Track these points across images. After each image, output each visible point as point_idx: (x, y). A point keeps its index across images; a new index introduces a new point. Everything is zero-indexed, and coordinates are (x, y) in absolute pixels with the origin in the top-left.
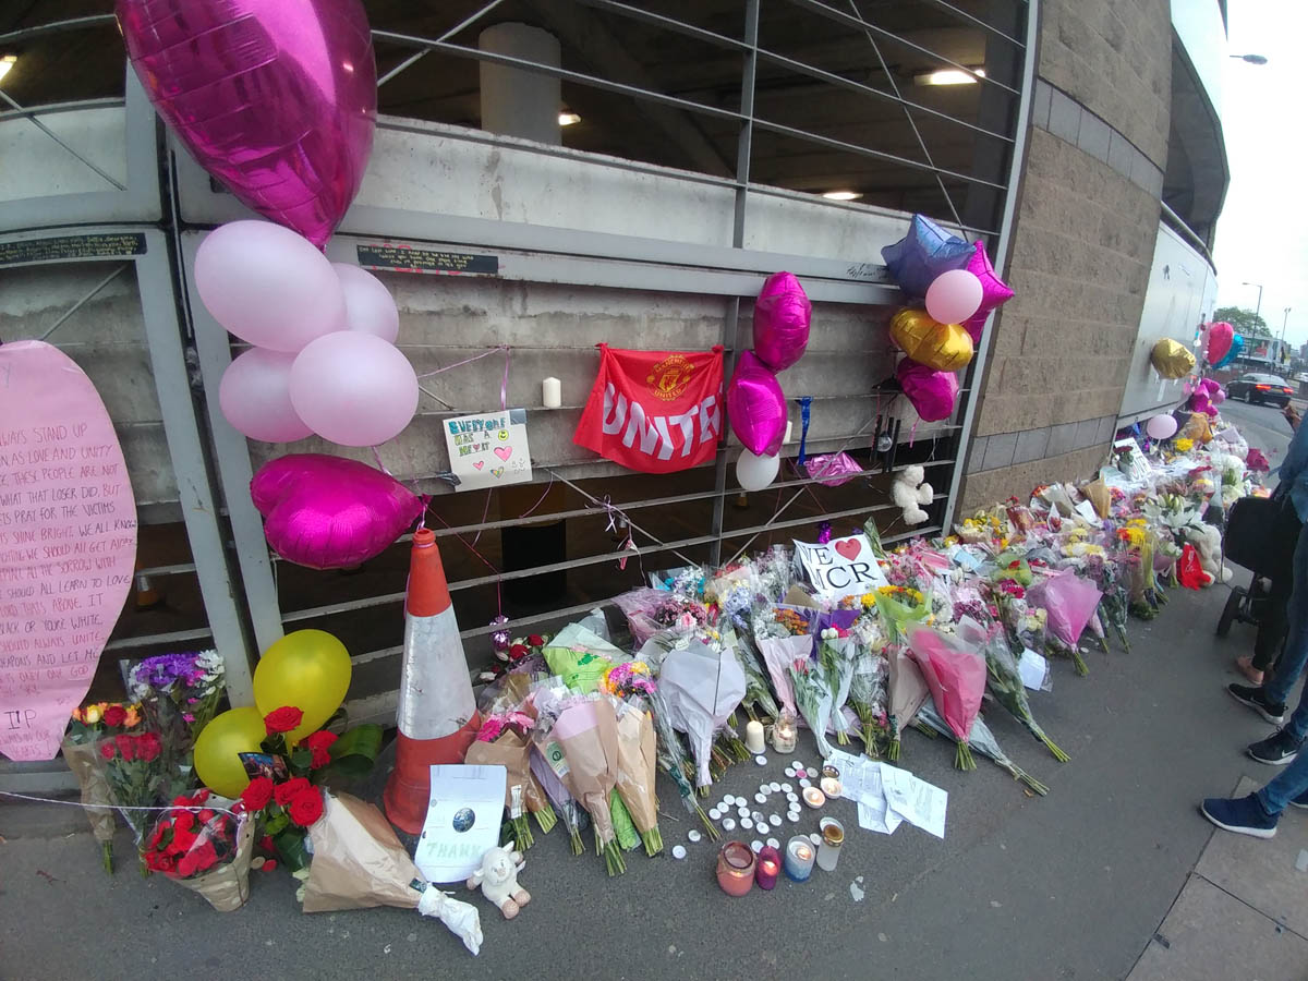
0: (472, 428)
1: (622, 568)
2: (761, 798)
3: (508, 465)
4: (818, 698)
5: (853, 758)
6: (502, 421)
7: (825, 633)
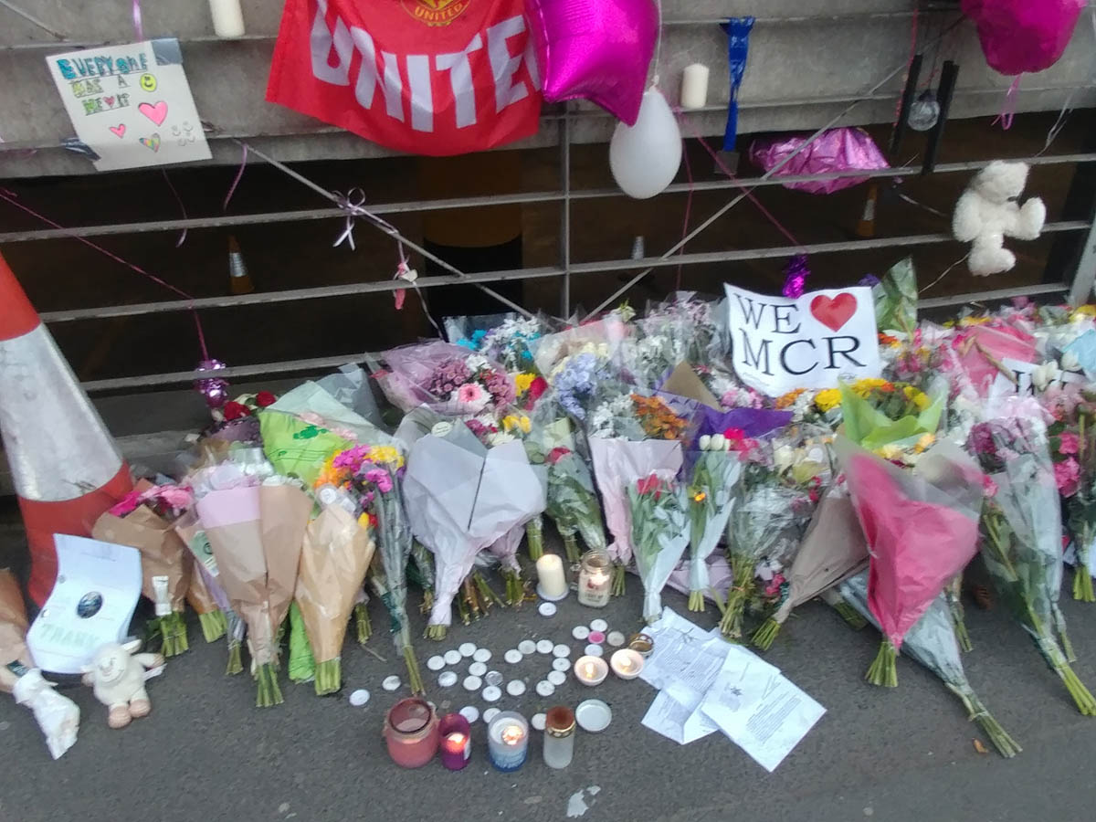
0: (95, 70)
1: (399, 307)
2: (513, 657)
3: (165, 132)
4: (662, 539)
5: (697, 632)
6: (142, 57)
7: (705, 440)
